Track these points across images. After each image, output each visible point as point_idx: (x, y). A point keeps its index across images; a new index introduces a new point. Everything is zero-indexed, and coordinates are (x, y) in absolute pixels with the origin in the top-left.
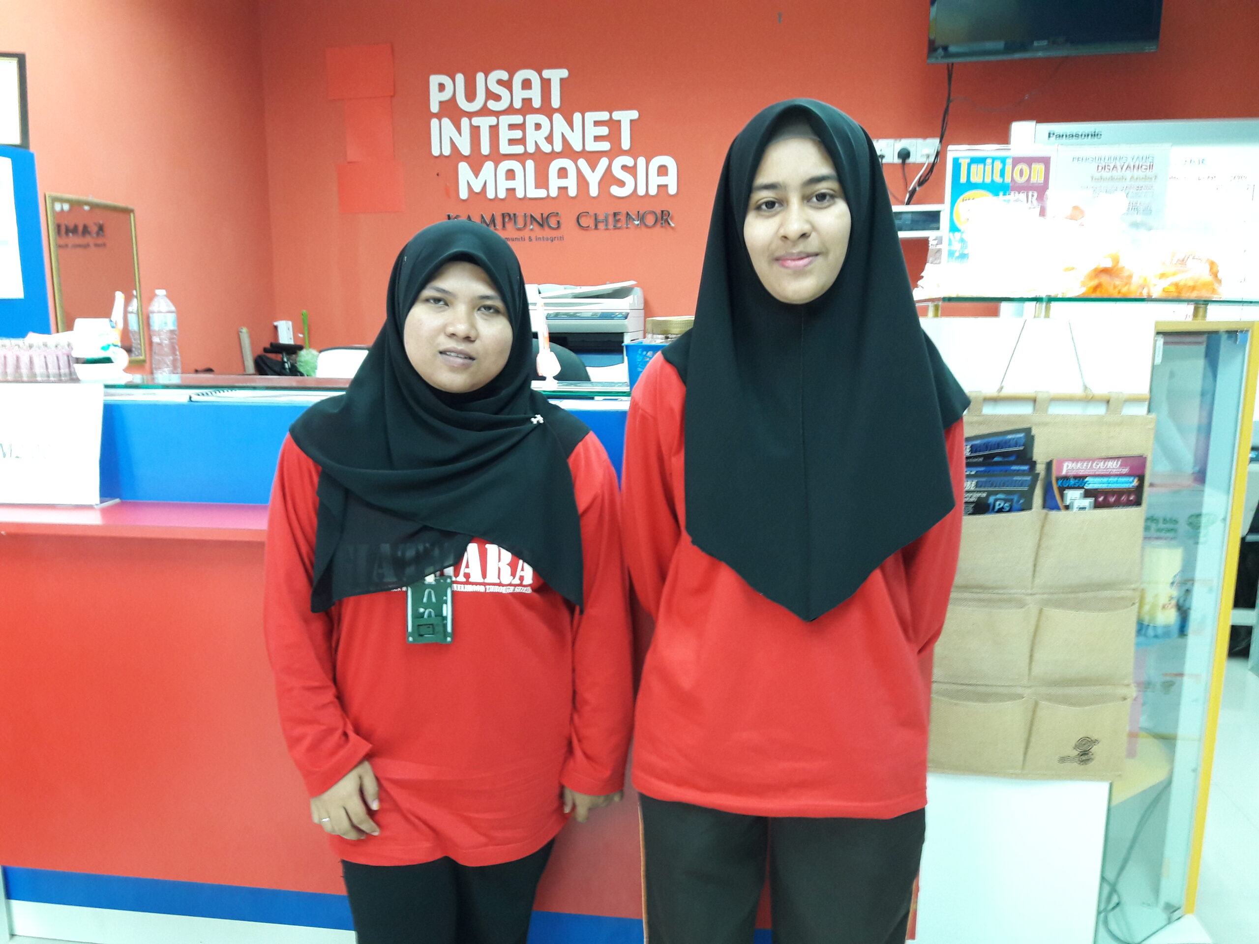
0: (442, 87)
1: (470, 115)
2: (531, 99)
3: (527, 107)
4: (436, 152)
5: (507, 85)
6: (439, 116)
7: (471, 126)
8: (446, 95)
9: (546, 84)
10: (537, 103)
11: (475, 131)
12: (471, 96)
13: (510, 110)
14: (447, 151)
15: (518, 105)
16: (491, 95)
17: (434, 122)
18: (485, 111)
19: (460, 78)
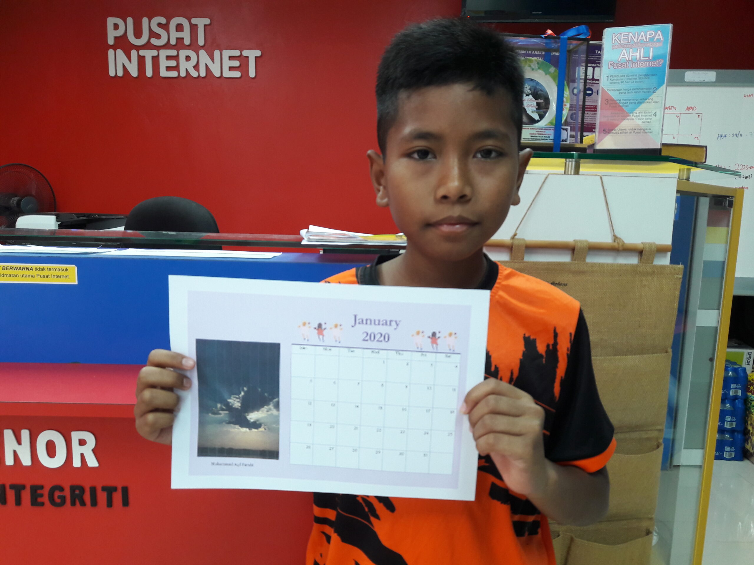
0: (116, 27)
1: (138, 48)
2: (183, 38)
3: (180, 44)
4: (112, 73)
5: (165, 27)
6: (115, 47)
7: (139, 56)
8: (120, 32)
9: (194, 28)
10: (187, 42)
11: (141, 60)
12: (138, 34)
13: (167, 46)
14: (120, 73)
15: (173, 42)
16: (153, 34)
17: (111, 52)
18: (148, 46)
19: (130, 20)
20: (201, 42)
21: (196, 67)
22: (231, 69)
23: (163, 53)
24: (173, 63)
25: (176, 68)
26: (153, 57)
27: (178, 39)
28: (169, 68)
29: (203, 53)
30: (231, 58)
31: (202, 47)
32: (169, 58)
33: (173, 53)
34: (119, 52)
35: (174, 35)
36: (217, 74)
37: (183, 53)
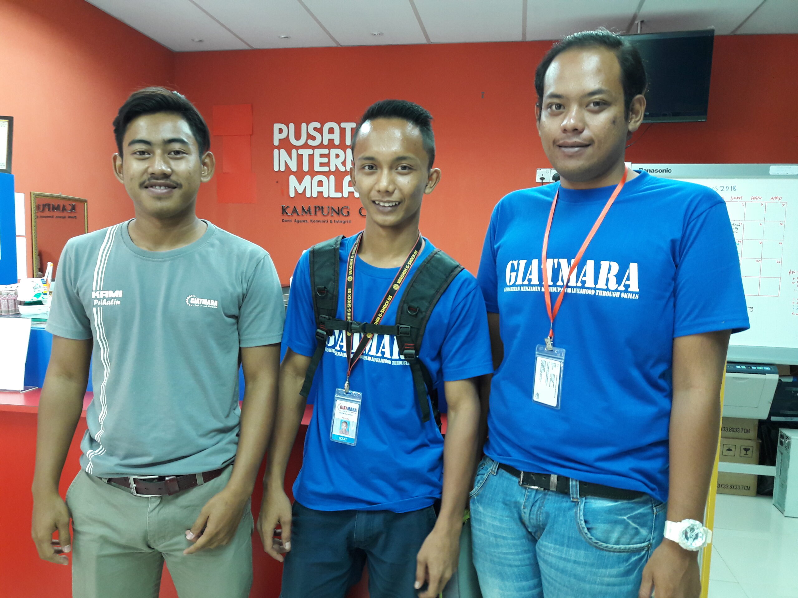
0: (281, 131)
1: (297, 148)
3: (331, 144)
4: (276, 169)
5: (320, 131)
6: (279, 148)
8: (283, 136)
9: (343, 131)
10: (337, 142)
14: (283, 169)
16: (310, 137)
17: (276, 152)
19: (292, 126)
21: (344, 163)
23: (318, 152)
24: (325, 160)
25: (328, 164)
26: (309, 155)
27: (329, 140)
28: (322, 164)
35: (327, 137)
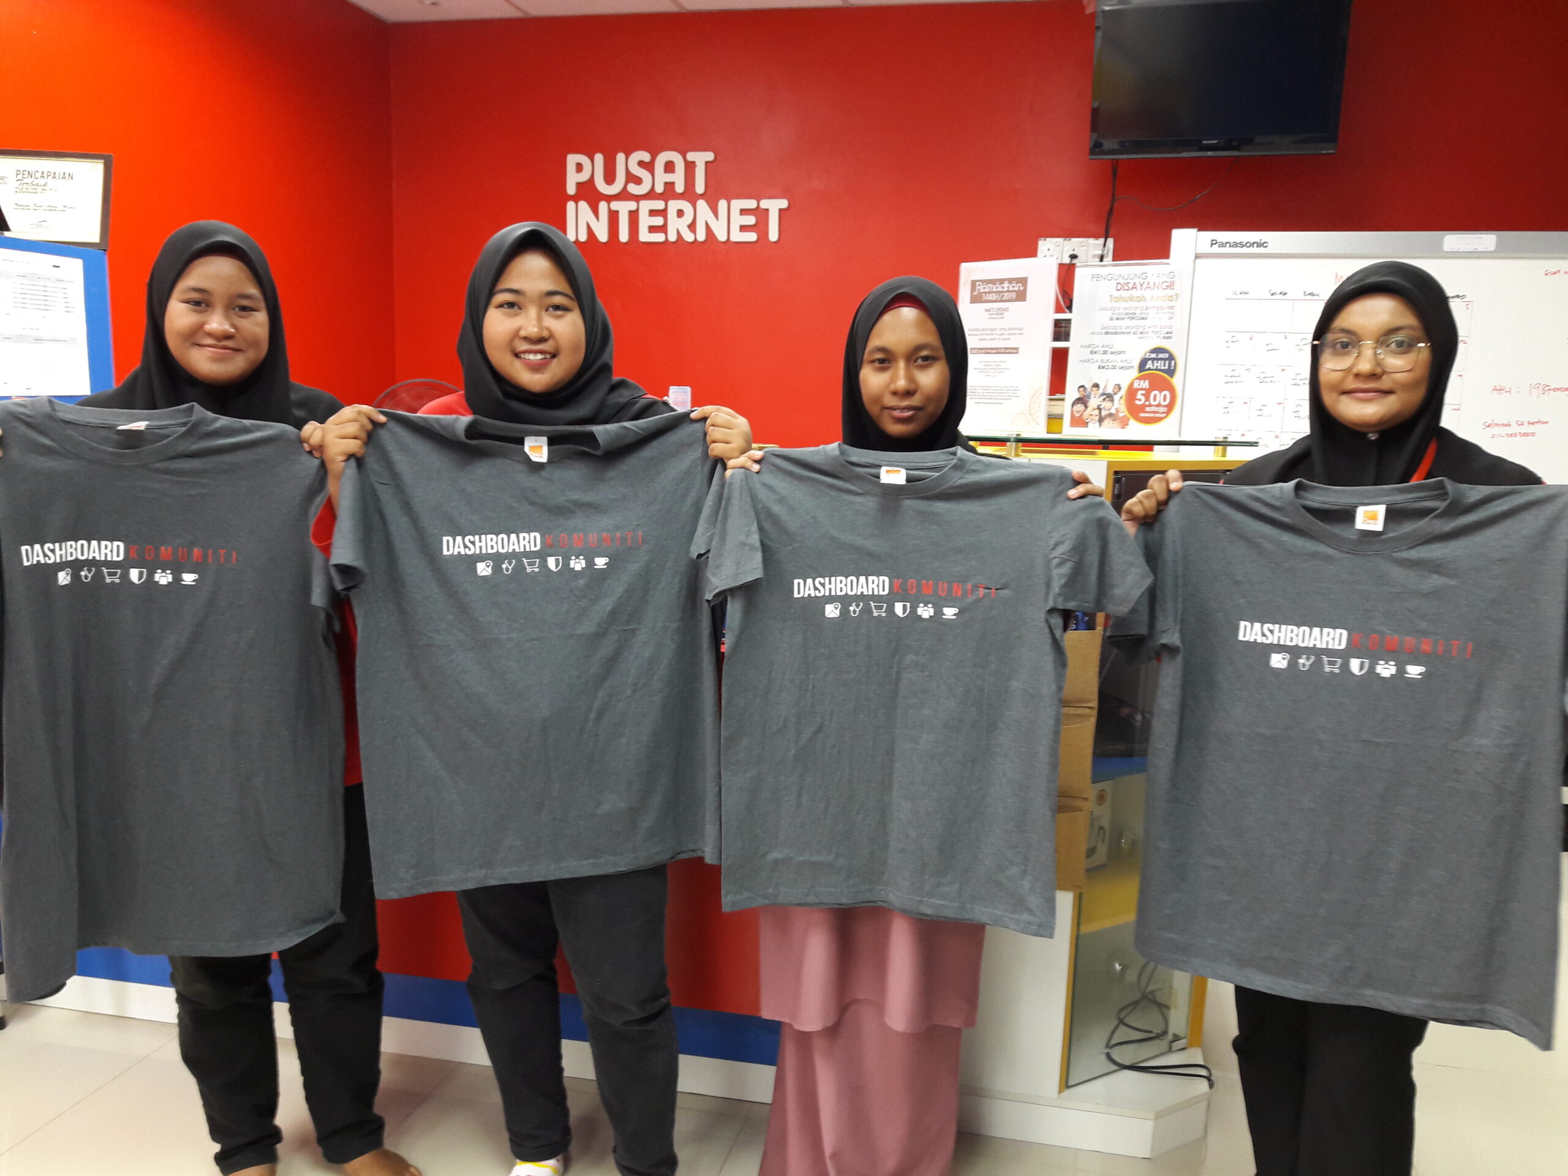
0: (579, 168)
1: (609, 199)
2: (673, 183)
3: (669, 194)
5: (649, 166)
6: (576, 198)
7: (610, 210)
8: (584, 177)
9: (690, 167)
10: (680, 188)
11: (614, 216)
12: (610, 178)
13: (651, 195)
14: (583, 238)
15: (659, 189)
16: (631, 178)
17: (571, 205)
18: (624, 195)
19: (599, 158)
20: (700, 188)
21: (692, 227)
22: (744, 228)
23: (646, 206)
24: (658, 221)
25: (663, 229)
26: (631, 212)
27: (666, 184)
28: (652, 229)
29: (702, 204)
30: (743, 212)
31: (702, 196)
32: (653, 213)
33: (659, 205)
34: (583, 205)
35: (662, 178)
36: (722, 237)
37: (674, 205)
